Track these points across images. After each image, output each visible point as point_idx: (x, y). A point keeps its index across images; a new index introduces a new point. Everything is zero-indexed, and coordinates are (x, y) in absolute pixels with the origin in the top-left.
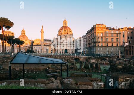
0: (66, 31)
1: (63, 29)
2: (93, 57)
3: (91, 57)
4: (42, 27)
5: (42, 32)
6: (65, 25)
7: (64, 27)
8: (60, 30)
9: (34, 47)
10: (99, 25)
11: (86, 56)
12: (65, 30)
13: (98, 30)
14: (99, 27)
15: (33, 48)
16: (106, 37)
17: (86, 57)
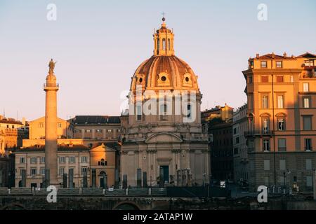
0: (164, 79)
1: (153, 71)
2: (198, 200)
3: (190, 199)
4: (51, 65)
5: (50, 88)
6: (162, 53)
7: (156, 62)
8: (139, 77)
9: (23, 155)
10: (269, 62)
11: (168, 196)
12: (161, 75)
13: (265, 80)
14: (269, 67)
15: (17, 161)
16: (302, 112)
17: (168, 199)
